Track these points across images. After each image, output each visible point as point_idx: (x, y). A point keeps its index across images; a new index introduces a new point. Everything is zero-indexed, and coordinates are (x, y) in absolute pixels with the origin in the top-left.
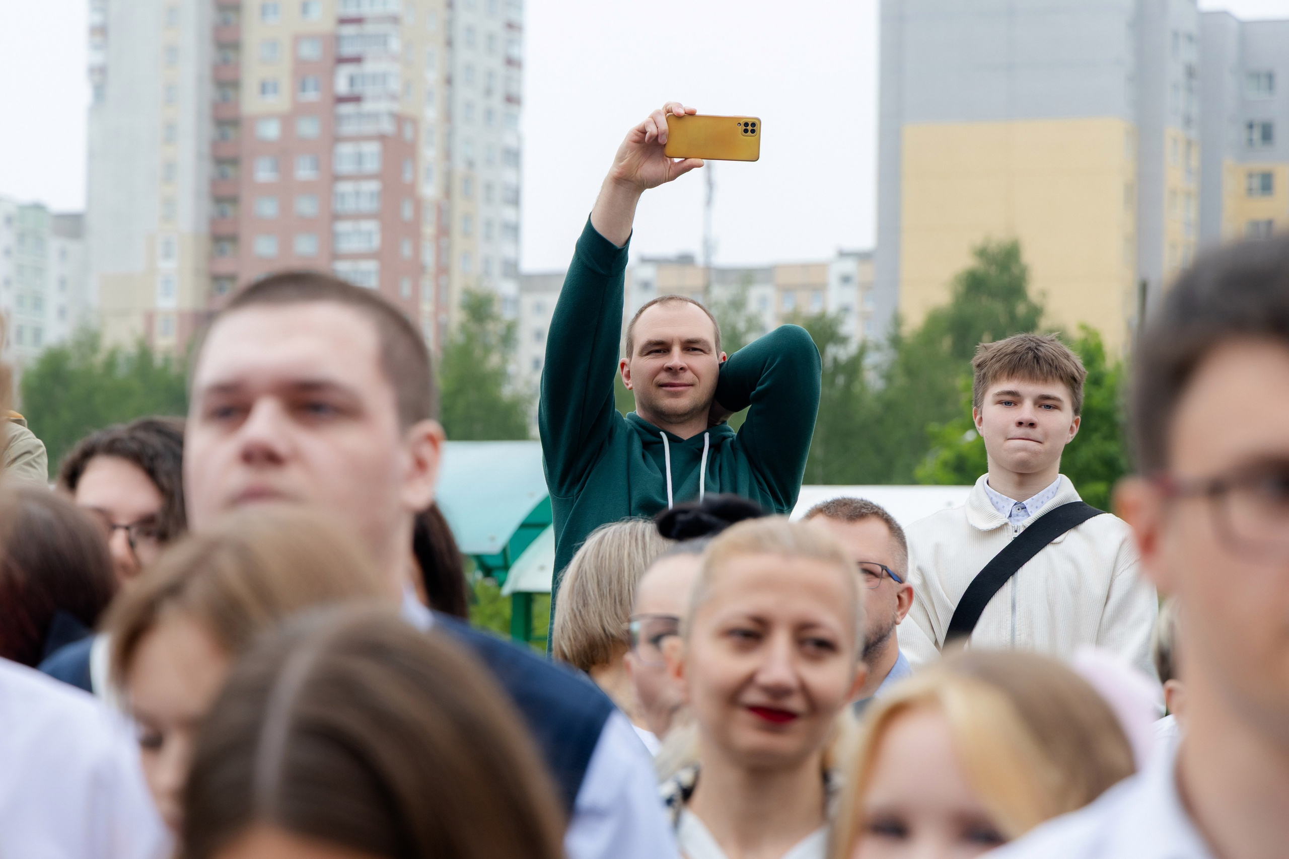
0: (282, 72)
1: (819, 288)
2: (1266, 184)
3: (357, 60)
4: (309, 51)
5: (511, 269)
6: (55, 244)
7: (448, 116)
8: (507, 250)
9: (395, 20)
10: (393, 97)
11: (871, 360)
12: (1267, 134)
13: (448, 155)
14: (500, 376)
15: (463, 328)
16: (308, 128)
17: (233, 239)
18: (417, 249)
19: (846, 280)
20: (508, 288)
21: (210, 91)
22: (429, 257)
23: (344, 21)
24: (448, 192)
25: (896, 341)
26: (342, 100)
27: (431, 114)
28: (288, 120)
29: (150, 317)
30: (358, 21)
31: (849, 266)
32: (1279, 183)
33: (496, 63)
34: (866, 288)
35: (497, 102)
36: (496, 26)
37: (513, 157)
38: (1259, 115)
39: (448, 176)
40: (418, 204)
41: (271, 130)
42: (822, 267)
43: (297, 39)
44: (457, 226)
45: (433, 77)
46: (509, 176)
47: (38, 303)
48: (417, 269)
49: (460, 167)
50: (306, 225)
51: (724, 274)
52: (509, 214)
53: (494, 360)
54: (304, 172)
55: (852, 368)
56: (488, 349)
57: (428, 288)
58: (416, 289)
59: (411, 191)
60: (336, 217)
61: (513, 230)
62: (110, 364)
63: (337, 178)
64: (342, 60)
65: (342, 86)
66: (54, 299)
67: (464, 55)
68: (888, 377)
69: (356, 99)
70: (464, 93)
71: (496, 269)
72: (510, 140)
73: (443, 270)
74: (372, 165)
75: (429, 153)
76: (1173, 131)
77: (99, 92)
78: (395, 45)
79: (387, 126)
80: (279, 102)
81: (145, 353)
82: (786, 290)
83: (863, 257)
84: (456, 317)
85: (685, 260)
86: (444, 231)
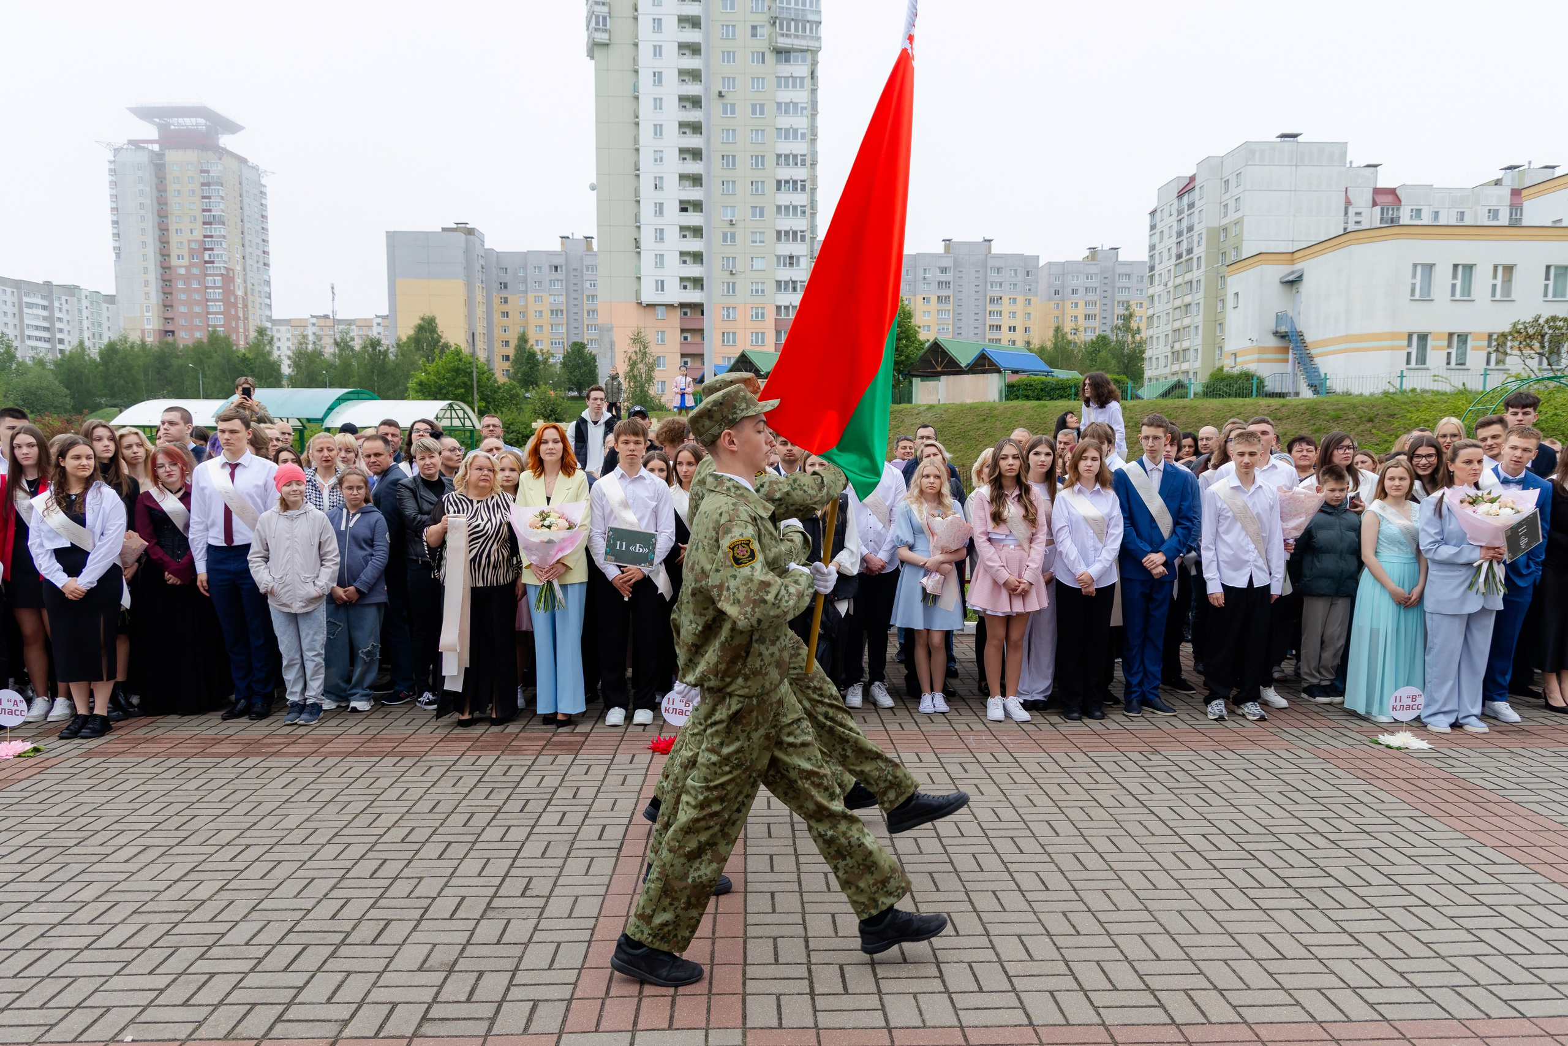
0: (185, 252)
1: (370, 327)
2: (506, 301)
3: (212, 249)
4: (193, 245)
5: (269, 319)
6: (104, 306)
7: (244, 269)
8: (268, 313)
9: (224, 237)
10: (225, 262)
11: (391, 350)
12: (506, 287)
13: (245, 282)
14: (270, 353)
15: (256, 338)
16: (195, 271)
17: (172, 306)
18: (236, 312)
19: (379, 324)
20: (269, 325)
21: (159, 257)
22: (241, 314)
23: (205, 236)
24: (246, 293)
25: (398, 345)
26: (206, 262)
27: (239, 268)
28: (188, 268)
29: (143, 331)
30: (211, 237)
31: (379, 320)
32: (509, 300)
33: (260, 253)
34: (386, 327)
35: (261, 265)
36: (259, 241)
37: (268, 283)
38: (503, 281)
39: (246, 288)
40: (236, 297)
41: (182, 271)
42: (371, 320)
43: (189, 241)
44: (250, 304)
45: (238, 256)
46: (267, 289)
47: (100, 325)
48: (237, 318)
49: (249, 285)
50: (197, 303)
51: (340, 322)
52: (267, 301)
53: (268, 348)
54: (195, 285)
55: (385, 353)
56: (265, 345)
57: (241, 324)
58: (237, 324)
59: (233, 293)
60: (207, 300)
61: (270, 306)
62: (132, 347)
63: (207, 288)
64: (206, 249)
65: (207, 258)
66: (105, 324)
67: (248, 249)
68: (396, 356)
69: (213, 262)
70: (249, 262)
71: (264, 319)
72: (266, 278)
73: (246, 319)
74: (219, 284)
75: (239, 281)
76: (478, 284)
77: (118, 256)
78: (224, 245)
79: (223, 271)
80: (185, 262)
81: (143, 343)
82: (359, 327)
83: (384, 317)
84: (253, 335)
85: (326, 317)
86: (245, 306)
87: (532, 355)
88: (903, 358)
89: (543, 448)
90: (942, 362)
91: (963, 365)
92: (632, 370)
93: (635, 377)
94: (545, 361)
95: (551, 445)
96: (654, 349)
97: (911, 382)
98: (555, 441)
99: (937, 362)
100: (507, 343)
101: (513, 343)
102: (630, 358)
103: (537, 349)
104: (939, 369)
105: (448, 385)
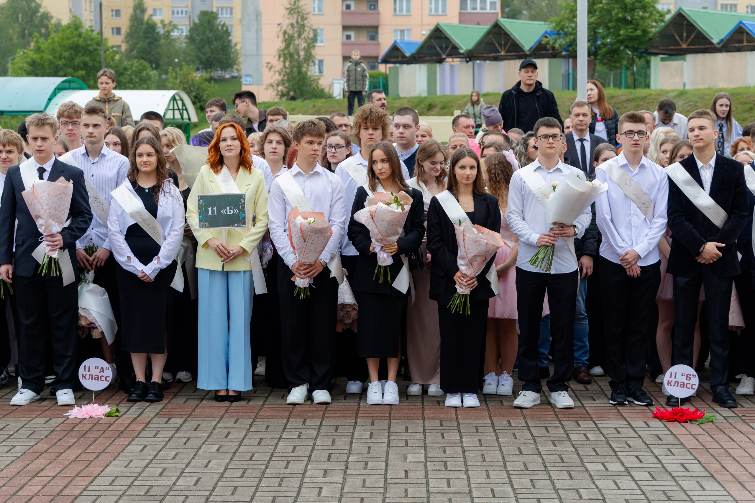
87: (151, 27)
88: (639, 32)
89: (222, 145)
90: (688, 37)
91: (715, 41)
92: (287, 47)
93: (291, 55)
94: (167, 35)
95: (229, 142)
96: (313, 21)
97: (648, 63)
98: (233, 139)
99: (681, 37)
100: (118, 13)
101: (127, 12)
102: (285, 33)
103: (157, 19)
104: (684, 46)
105: (65, 65)
